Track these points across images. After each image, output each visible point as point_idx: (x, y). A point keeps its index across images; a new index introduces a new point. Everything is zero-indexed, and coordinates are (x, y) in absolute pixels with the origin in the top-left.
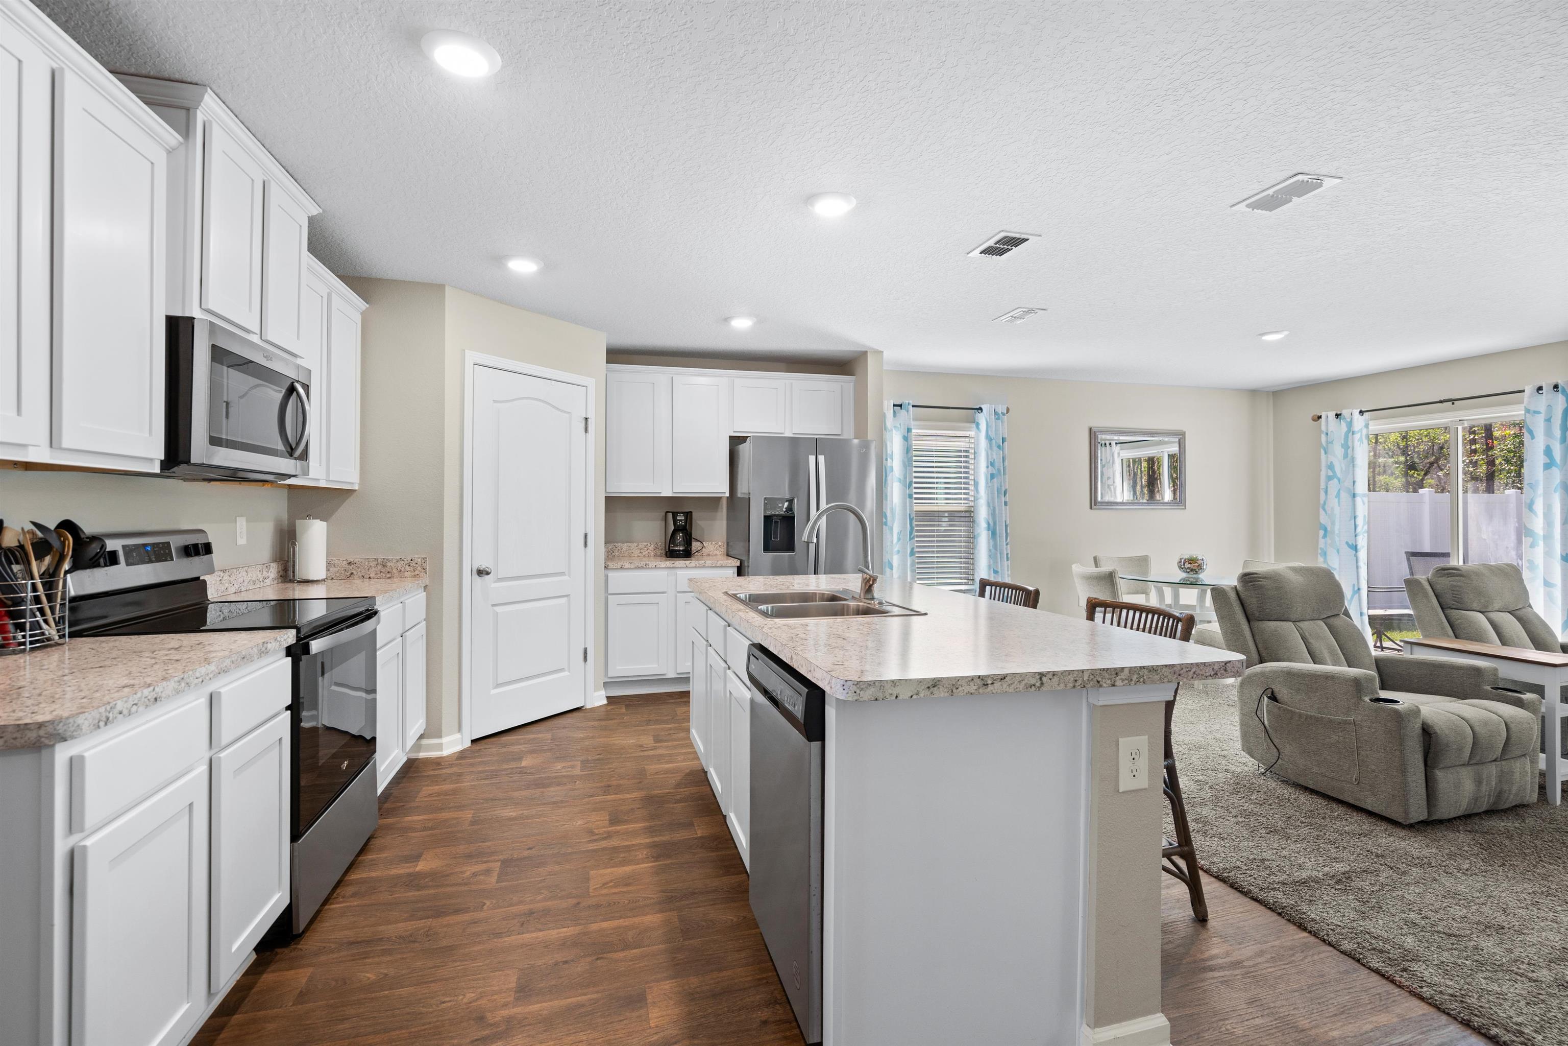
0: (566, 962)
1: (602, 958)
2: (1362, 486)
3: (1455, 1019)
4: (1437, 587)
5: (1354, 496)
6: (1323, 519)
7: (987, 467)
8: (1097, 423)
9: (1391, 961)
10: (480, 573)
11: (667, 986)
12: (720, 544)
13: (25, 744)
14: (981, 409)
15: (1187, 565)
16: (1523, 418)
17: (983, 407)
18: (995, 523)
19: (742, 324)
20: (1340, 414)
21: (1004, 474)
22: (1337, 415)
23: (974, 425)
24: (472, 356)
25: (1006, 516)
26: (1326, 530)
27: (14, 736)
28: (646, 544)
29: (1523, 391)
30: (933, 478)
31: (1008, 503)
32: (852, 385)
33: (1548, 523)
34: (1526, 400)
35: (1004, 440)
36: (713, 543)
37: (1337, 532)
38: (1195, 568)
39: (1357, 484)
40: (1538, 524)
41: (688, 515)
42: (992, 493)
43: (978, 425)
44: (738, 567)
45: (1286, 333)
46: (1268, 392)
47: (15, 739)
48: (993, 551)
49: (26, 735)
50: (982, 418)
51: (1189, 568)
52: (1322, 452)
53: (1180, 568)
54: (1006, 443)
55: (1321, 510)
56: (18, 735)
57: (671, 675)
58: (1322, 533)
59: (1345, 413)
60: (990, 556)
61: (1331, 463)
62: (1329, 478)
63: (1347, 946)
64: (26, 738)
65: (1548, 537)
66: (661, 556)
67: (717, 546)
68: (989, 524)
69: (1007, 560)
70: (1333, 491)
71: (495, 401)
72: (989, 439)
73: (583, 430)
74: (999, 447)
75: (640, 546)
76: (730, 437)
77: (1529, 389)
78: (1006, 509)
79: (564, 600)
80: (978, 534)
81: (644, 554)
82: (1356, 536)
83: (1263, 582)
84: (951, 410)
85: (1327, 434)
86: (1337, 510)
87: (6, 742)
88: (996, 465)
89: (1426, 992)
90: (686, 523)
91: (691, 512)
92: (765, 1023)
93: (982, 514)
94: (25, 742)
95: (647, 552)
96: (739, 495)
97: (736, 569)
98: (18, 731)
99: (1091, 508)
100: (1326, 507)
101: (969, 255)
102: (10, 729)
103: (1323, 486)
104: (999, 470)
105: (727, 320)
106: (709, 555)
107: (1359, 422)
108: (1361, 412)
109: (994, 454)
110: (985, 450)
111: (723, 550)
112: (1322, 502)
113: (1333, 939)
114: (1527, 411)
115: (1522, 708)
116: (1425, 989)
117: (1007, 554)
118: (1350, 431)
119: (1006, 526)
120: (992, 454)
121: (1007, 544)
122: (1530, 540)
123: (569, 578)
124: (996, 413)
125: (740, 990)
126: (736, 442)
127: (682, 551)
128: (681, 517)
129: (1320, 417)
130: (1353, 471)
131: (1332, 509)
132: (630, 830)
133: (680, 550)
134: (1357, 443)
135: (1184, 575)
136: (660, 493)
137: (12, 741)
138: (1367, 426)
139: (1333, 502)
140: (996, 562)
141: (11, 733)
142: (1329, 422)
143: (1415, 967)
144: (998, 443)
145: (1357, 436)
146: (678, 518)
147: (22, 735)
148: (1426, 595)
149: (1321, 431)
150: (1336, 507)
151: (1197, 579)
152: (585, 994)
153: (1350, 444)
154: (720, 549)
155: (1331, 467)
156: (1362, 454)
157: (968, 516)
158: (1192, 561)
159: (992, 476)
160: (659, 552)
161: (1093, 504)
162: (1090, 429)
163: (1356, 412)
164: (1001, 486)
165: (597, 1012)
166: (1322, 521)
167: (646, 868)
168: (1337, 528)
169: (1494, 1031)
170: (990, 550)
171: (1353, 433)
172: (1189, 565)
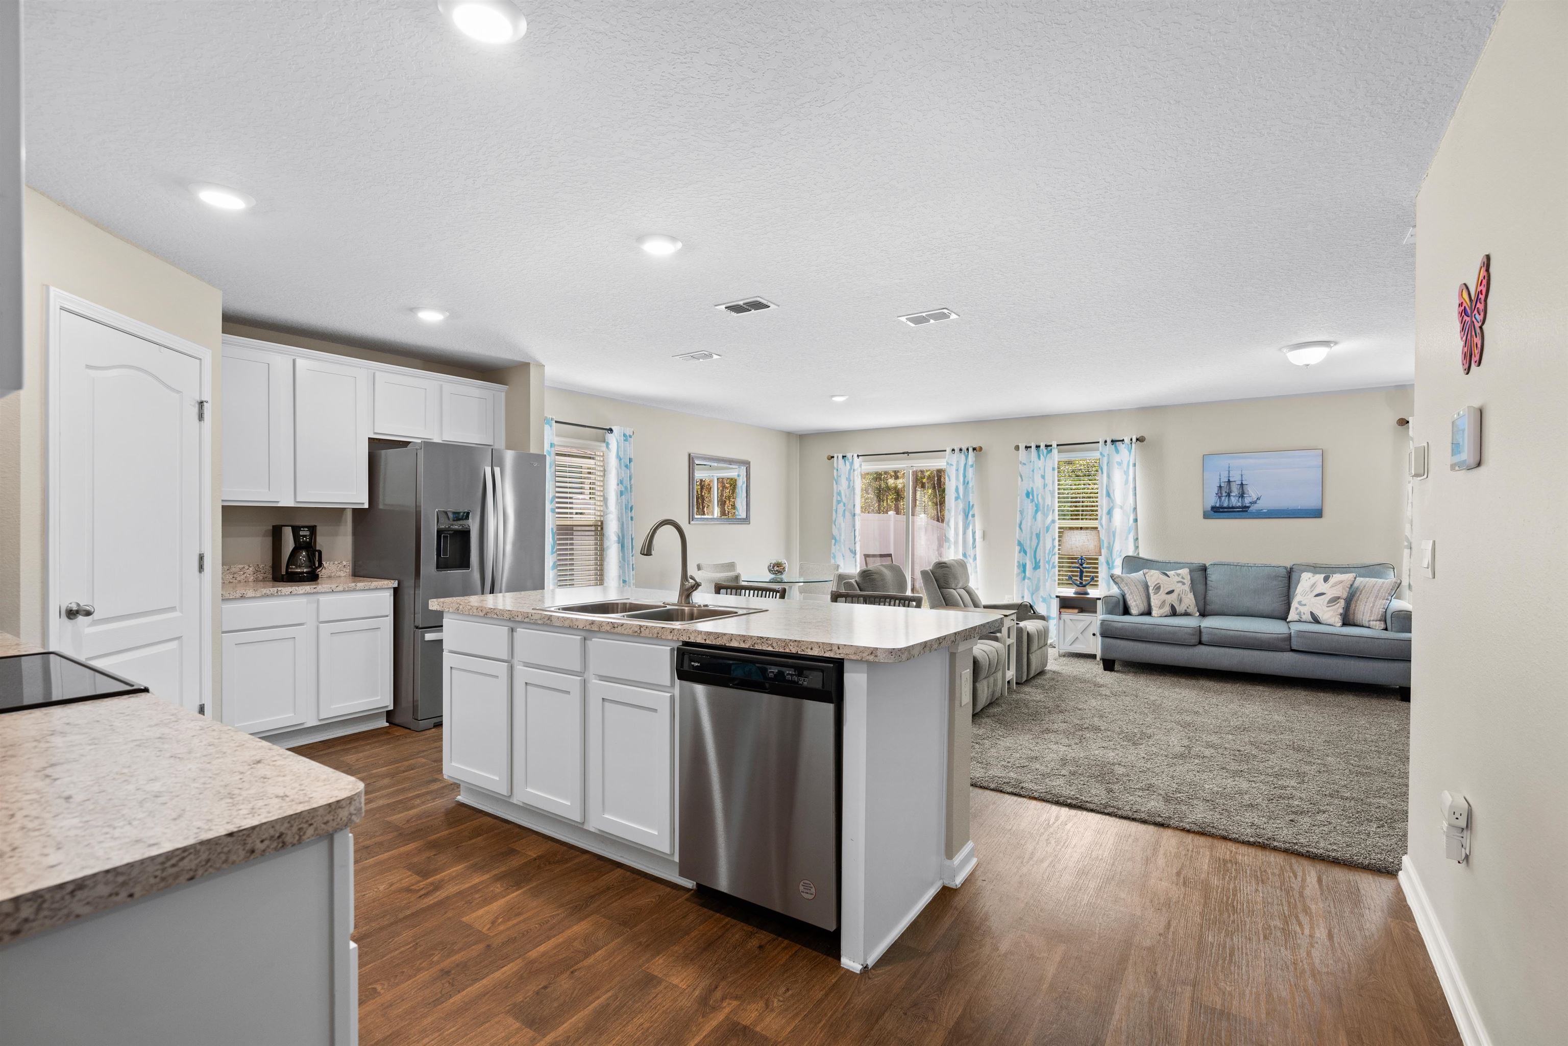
0: (545, 988)
1: (575, 970)
2: (858, 510)
3: (1052, 802)
4: (937, 575)
5: (854, 515)
6: (835, 532)
7: (618, 485)
8: (696, 450)
9: (1014, 786)
10: (72, 614)
11: (660, 960)
12: (344, 563)
13: (338, 827)
14: (611, 430)
15: (776, 568)
16: (945, 467)
17: (613, 428)
18: (623, 537)
19: (431, 317)
20: (845, 456)
21: (631, 492)
22: (843, 457)
23: (604, 445)
24: (58, 296)
25: (632, 530)
26: (836, 540)
27: (326, 819)
28: (242, 566)
29: (945, 451)
30: (567, 493)
31: (634, 518)
32: (503, 394)
33: (957, 534)
34: (947, 456)
35: (630, 460)
36: (336, 563)
37: (842, 541)
38: (781, 570)
39: (856, 507)
40: (951, 534)
41: (313, 529)
42: (621, 509)
43: (608, 444)
44: (394, 588)
45: (847, 397)
46: (797, 435)
47: (326, 823)
48: (622, 561)
49: (338, 815)
50: (612, 439)
51: (777, 570)
52: (834, 482)
53: (770, 571)
54: (632, 463)
55: (833, 525)
56: (329, 817)
57: (312, 722)
58: (833, 541)
59: (849, 455)
60: (620, 567)
61: (840, 491)
62: (839, 502)
63: (992, 786)
64: (339, 819)
65: (956, 542)
66: (264, 580)
67: (340, 566)
68: (619, 537)
69: (633, 570)
70: (840, 511)
71: (88, 367)
72: (619, 458)
73: (196, 417)
74: (626, 466)
75: (233, 570)
76: (369, 438)
77: (949, 450)
78: (632, 524)
79: (174, 645)
80: (608, 547)
81: (238, 579)
82: (855, 544)
83: (875, 576)
84: (587, 428)
85: (837, 470)
86: (843, 525)
87: (316, 829)
88: (624, 482)
89: (1036, 795)
90: (311, 539)
91: (316, 526)
92: (761, 947)
93: (612, 529)
94: (338, 824)
95: (243, 577)
96: (381, 507)
97: (392, 591)
98: (330, 812)
99: (689, 523)
100: (836, 523)
101: (717, 307)
102: (321, 812)
103: (834, 508)
104: (626, 488)
105: (413, 310)
106: (330, 577)
107: (857, 461)
108: (858, 456)
109: (623, 472)
110: (616, 468)
111: (349, 570)
112: (834, 519)
113: (985, 784)
114: (948, 463)
115: (997, 641)
116: (1035, 794)
117: (633, 565)
118: (852, 470)
119: (632, 539)
120: (621, 473)
121: (632, 556)
122: (947, 544)
123: (181, 614)
124: (625, 435)
125: (719, 938)
126: (377, 446)
127: (306, 573)
128: (304, 532)
129: (833, 457)
130: (854, 497)
131: (840, 524)
132: (454, 874)
133: (303, 573)
134: (856, 478)
135: (773, 576)
136: (278, 502)
137: (323, 826)
138: (861, 466)
139: (840, 519)
140: (624, 572)
141: (321, 816)
142: (839, 462)
143: (1023, 785)
144: (626, 463)
145: (856, 473)
146: (301, 533)
147: (334, 816)
148: (932, 581)
149: (834, 468)
150: (842, 524)
151: (782, 579)
152: (598, 998)
153: (852, 479)
154: (344, 570)
155: (839, 494)
156: (859, 484)
157: (599, 529)
158: (778, 565)
159: (622, 493)
160: (261, 577)
161: (691, 519)
162: (689, 455)
163: (855, 456)
164: (628, 502)
165: (628, 1002)
166: (834, 534)
167: (517, 896)
168: (843, 537)
169: (1069, 801)
170: (620, 561)
171: (854, 470)
172: (777, 568)
